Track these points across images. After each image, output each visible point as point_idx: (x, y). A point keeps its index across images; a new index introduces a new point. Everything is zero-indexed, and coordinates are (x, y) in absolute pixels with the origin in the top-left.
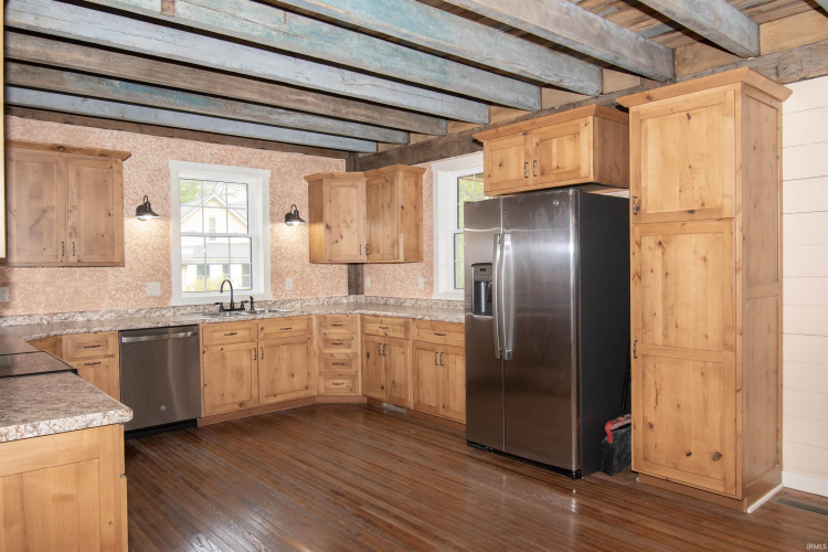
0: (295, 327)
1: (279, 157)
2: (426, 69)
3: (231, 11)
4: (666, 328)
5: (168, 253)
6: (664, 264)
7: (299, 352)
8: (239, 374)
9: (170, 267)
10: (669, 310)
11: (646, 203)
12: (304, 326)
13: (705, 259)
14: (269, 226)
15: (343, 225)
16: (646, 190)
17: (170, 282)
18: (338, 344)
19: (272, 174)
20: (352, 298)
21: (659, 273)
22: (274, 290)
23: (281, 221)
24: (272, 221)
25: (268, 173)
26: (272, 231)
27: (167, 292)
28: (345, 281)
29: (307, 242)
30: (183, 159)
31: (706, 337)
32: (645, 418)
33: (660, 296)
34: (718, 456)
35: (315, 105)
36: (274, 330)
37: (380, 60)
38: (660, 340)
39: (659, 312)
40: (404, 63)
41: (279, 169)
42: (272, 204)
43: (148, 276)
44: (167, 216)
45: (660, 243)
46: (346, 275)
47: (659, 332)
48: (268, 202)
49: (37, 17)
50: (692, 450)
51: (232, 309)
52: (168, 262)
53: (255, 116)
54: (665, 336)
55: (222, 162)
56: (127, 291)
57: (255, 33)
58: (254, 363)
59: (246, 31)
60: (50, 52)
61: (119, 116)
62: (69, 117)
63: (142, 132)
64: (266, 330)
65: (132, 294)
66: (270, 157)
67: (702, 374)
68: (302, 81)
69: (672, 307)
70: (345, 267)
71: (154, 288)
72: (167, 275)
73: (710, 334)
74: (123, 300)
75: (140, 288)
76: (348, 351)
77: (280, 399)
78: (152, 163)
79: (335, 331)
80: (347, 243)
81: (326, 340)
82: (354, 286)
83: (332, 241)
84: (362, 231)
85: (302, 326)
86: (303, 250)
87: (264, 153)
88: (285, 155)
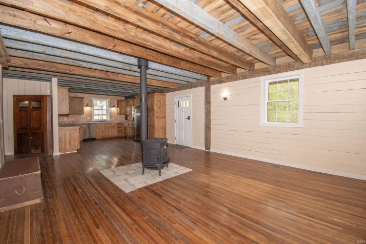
5: (92, 113)
7: (113, 129)
8: (102, 132)
15: (122, 108)
20: (126, 121)
22: (111, 119)
23: (112, 107)
27: (91, 119)
28: (124, 117)
30: (94, 98)
41: (111, 99)
42: (110, 105)
43: (88, 116)
44: (91, 107)
51: (102, 121)
55: (101, 98)
58: (105, 130)
64: (107, 125)
70: (125, 115)
72: (91, 116)
74: (84, 120)
76: (122, 129)
78: (88, 98)
79: (120, 126)
80: (123, 111)
81: (118, 127)
82: (126, 119)
83: (120, 111)
84: (125, 109)
85: (114, 124)
86: (116, 112)
87: (109, 96)
88: (113, 96)
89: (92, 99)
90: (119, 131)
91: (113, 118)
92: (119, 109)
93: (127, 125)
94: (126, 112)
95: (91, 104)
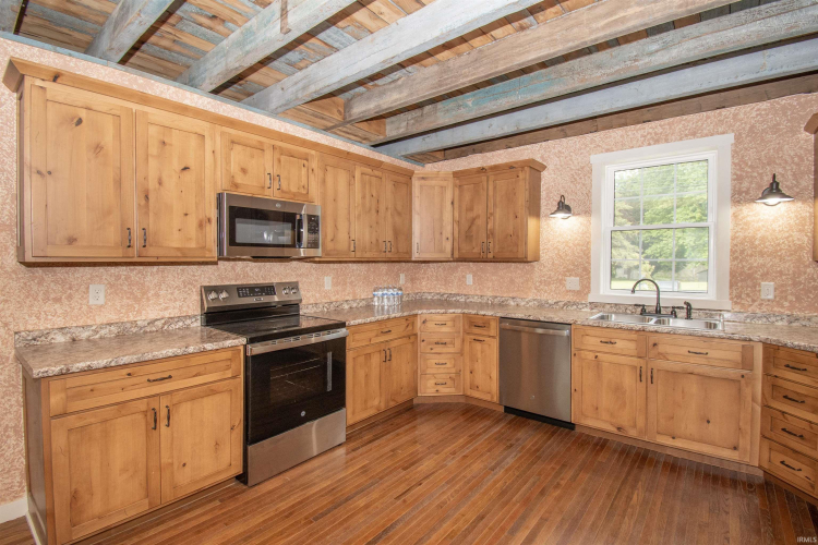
1: (750, 112)
5: (589, 249)
8: (619, 391)
9: (589, 264)
14: (730, 211)
17: (589, 278)
18: (793, 398)
19: (738, 138)
22: (737, 297)
23: (753, 201)
24: (737, 202)
25: (730, 138)
26: (735, 216)
27: (586, 288)
30: (607, 151)
41: (752, 127)
42: (738, 179)
43: (568, 271)
44: (587, 212)
48: (729, 178)
51: (655, 313)
52: (589, 258)
55: (657, 141)
56: (549, 284)
58: (641, 386)
65: (553, 287)
66: (735, 115)
71: (573, 283)
72: (587, 271)
74: (545, 292)
75: (561, 282)
78: (576, 162)
81: (773, 386)
85: (730, 355)
86: (804, 240)
87: (724, 112)
88: (764, 105)
89: (595, 159)
91: (767, 289)
95: (588, 194)
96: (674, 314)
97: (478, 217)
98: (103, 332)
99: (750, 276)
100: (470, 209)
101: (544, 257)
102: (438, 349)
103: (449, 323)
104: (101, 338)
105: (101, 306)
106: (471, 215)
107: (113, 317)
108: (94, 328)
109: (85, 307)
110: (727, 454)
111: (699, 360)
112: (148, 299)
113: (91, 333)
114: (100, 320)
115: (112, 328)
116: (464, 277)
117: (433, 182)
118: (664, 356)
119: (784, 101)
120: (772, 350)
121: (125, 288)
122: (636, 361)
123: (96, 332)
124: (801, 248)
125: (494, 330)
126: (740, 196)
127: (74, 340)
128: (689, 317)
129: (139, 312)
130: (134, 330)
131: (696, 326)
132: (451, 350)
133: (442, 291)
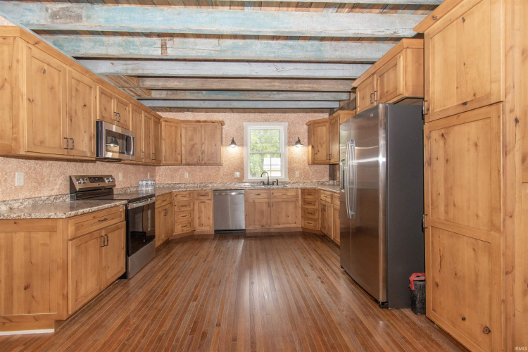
0: (289, 194)
1: (292, 116)
2: (307, 51)
3: (192, 47)
4: (447, 206)
5: (243, 161)
6: (445, 152)
7: (291, 206)
8: (262, 212)
9: (244, 166)
10: (449, 191)
11: (434, 104)
12: (294, 194)
13: (476, 145)
14: (288, 148)
15: (319, 145)
16: (434, 93)
17: (244, 172)
18: (309, 203)
19: (289, 124)
20: (331, 182)
21: (442, 160)
22: (290, 177)
23: (293, 145)
24: (289, 145)
25: (287, 124)
26: (289, 150)
27: (242, 176)
28: (328, 173)
29: (307, 155)
30: (249, 121)
31: (477, 216)
32: (433, 278)
33: (442, 179)
34: (487, 331)
35: (279, 86)
36: (278, 194)
37: (274, 53)
38: (442, 216)
39: (442, 191)
40: (291, 51)
41: (292, 121)
42: (289, 138)
43: (235, 170)
44: (242, 145)
45: (443, 135)
46: (328, 171)
47: (442, 209)
48: (287, 137)
49: (143, 70)
50: (466, 316)
51: (268, 184)
52: (243, 164)
53: (264, 97)
54: (446, 213)
55: (266, 121)
56: (227, 175)
57: (203, 54)
58: (269, 209)
59: (199, 54)
60: (167, 84)
61: (216, 107)
62: (207, 110)
63: (233, 112)
64: (275, 194)
65: (229, 177)
66: (288, 116)
67: (474, 250)
68: (254, 74)
69: (451, 188)
70: (328, 166)
71: (237, 175)
72: (242, 169)
73: (480, 214)
74: (225, 179)
75: (232, 174)
76: (314, 207)
77: (281, 226)
78: (237, 124)
79: (309, 198)
80: (322, 155)
81: (305, 202)
82: (333, 176)
83: (314, 154)
84: (329, 148)
85: (293, 193)
86: (306, 158)
87: (285, 114)
88: (296, 115)
89: (245, 124)
90: (306, 214)
91: (297, 174)
92: (310, 147)
93: (329, 200)
94: (329, 156)
95: (243, 138)
96: (273, 184)
97: (196, 144)
98: (25, 204)
99: (293, 170)
100: (191, 139)
101: (225, 164)
102: (183, 209)
103: (188, 196)
104: (24, 207)
105: (22, 187)
106: (192, 143)
107: (28, 195)
108: (21, 201)
109: (13, 187)
110: (293, 225)
111: (284, 197)
112: (44, 184)
113: (19, 204)
114: (21, 196)
115: (30, 201)
116: (183, 174)
117: (172, 124)
118: (275, 197)
119: (300, 114)
120: (303, 190)
121: (34, 175)
122: (267, 200)
123: (22, 203)
124: (305, 161)
125: (211, 196)
126: (290, 143)
127: (11, 209)
128: (277, 184)
129: (40, 191)
130: (41, 202)
131: (280, 186)
132: (189, 209)
133: (170, 182)
